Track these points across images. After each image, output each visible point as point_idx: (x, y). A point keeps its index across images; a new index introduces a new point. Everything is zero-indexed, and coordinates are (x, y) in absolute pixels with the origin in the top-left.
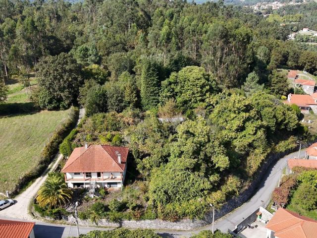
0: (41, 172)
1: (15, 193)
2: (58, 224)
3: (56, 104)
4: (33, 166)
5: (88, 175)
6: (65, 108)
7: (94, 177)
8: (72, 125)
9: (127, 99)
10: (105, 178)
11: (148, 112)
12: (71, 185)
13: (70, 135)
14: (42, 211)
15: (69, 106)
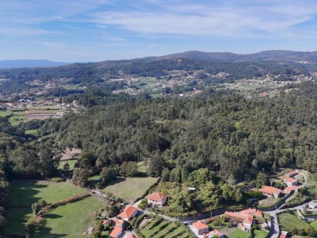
0: (142, 198)
1: (135, 202)
2: (143, 211)
3: (154, 175)
4: (141, 196)
5: (154, 201)
6: (157, 177)
7: (155, 202)
8: (156, 184)
9: (176, 178)
10: (158, 203)
11: (183, 184)
12: (149, 203)
13: (153, 188)
14: (140, 207)
15: (158, 176)
